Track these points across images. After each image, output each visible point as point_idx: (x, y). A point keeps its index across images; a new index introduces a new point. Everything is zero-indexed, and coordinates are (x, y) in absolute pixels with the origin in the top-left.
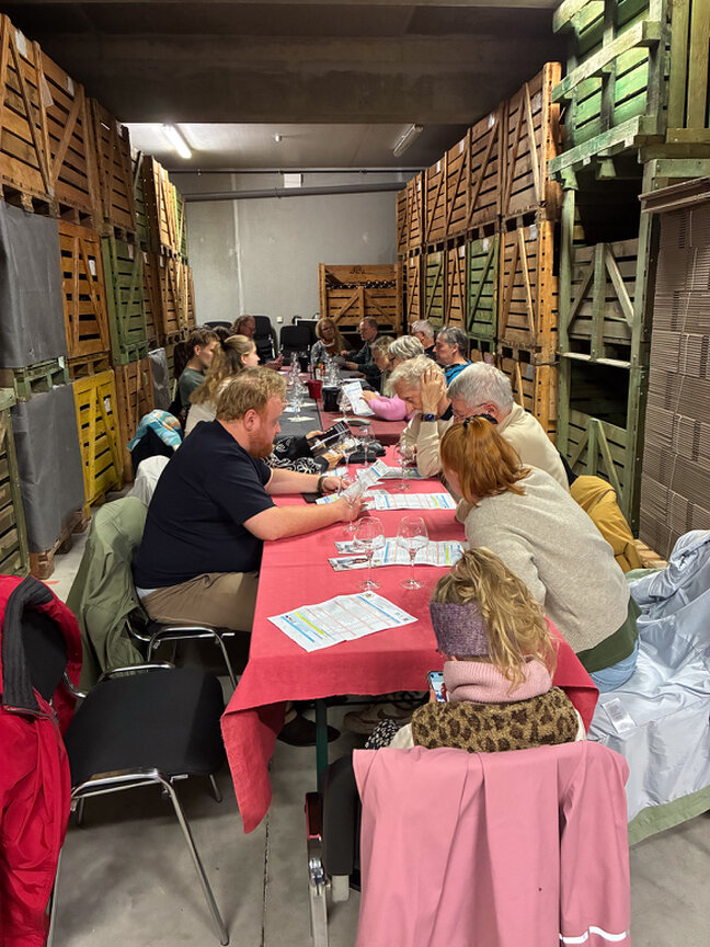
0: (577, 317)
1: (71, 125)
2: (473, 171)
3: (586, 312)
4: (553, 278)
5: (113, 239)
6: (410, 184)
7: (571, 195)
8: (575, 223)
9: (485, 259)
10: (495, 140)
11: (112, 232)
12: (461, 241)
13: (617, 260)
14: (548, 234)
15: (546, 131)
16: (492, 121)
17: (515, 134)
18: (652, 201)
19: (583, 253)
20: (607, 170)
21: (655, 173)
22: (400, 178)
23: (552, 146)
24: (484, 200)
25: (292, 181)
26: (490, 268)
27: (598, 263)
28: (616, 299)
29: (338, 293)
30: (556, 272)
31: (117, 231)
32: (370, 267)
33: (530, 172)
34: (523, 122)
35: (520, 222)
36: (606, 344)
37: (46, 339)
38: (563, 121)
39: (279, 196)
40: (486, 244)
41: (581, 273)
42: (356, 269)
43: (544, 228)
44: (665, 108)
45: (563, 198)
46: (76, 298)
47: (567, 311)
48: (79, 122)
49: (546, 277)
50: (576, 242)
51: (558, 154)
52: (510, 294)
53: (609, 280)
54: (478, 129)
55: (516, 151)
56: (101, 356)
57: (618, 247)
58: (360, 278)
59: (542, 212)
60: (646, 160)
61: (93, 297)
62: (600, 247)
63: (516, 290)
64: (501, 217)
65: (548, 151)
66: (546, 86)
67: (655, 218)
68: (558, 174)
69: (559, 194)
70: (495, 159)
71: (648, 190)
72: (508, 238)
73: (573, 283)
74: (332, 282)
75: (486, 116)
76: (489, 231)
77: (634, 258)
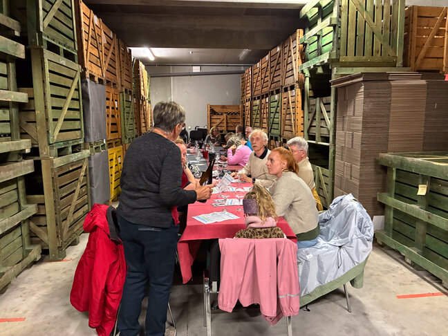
0: (311, 126)
1: (111, 49)
2: (271, 68)
3: (314, 124)
4: (302, 111)
5: (124, 93)
6: (247, 72)
7: (308, 79)
8: (310, 90)
9: (276, 103)
10: (280, 57)
11: (124, 90)
12: (267, 95)
13: (324, 104)
14: (299, 93)
15: (298, 54)
16: (278, 49)
17: (287, 55)
18: (335, 83)
19: (312, 101)
20: (320, 70)
21: (336, 73)
22: (242, 69)
23: (300, 60)
24: (276, 80)
25: (196, 69)
26: (278, 107)
27: (318, 105)
28: (324, 119)
29: (215, 117)
30: (303, 109)
31: (126, 90)
32: (229, 106)
33: (292, 69)
34: (290, 50)
35: (289, 89)
36: (321, 137)
37: (100, 132)
38: (304, 51)
39: (191, 75)
40: (276, 97)
41: (312, 109)
42: (223, 107)
43: (298, 91)
44: (339, 49)
45: (305, 80)
46: (110, 116)
47: (307, 124)
48: (114, 48)
49: (299, 110)
50: (310, 97)
51: (303, 63)
52: (286, 117)
53: (322, 112)
54: (273, 52)
55: (287, 62)
56: (118, 140)
57: (325, 99)
58: (225, 110)
59: (297, 85)
60: (332, 68)
61: (116, 116)
62: (318, 99)
63: (288, 116)
64: (282, 86)
65: (299, 62)
66: (297, 38)
67: (336, 89)
68: (302, 71)
69: (303, 78)
70: (280, 64)
71: (334, 78)
72: (285, 95)
73: (309, 113)
74: (213, 112)
75: (276, 47)
76: (278, 92)
77: (330, 104)
